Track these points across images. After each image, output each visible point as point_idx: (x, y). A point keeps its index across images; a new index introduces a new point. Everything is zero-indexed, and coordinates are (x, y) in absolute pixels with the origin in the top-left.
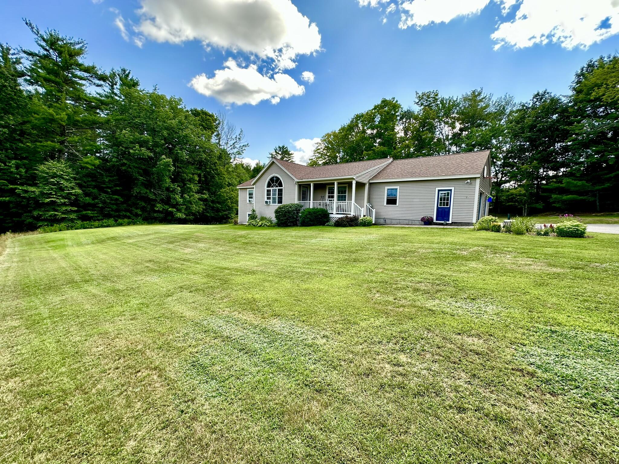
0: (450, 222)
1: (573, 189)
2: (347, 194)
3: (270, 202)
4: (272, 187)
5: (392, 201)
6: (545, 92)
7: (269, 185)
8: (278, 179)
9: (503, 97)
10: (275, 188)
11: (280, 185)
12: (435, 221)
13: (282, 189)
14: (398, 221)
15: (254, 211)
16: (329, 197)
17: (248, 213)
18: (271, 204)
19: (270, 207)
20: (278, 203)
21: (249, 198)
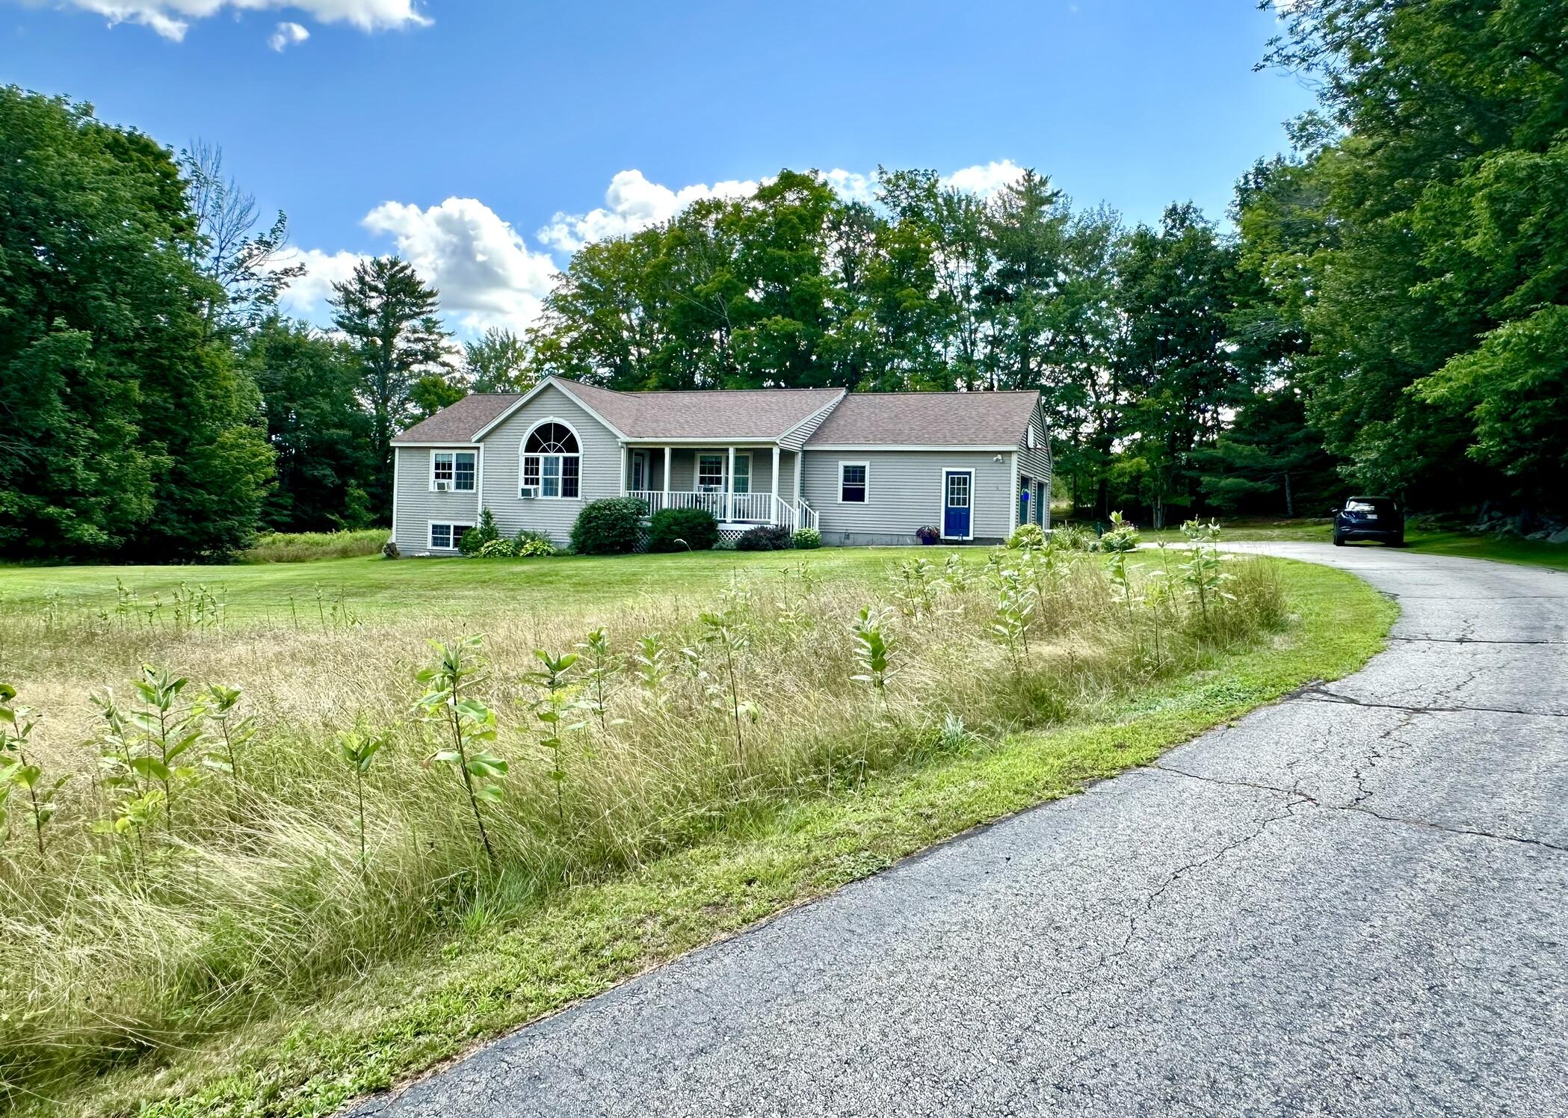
0: (971, 538)
2: (750, 476)
3: (536, 491)
4: (544, 450)
5: (854, 494)
6: (1188, 207)
7: (532, 445)
8: (561, 431)
9: (1096, 208)
10: (552, 454)
11: (572, 445)
12: (942, 536)
13: (577, 459)
14: (869, 538)
15: (488, 516)
16: (702, 481)
17: (431, 523)
18: (540, 496)
19: (536, 505)
20: (565, 494)
21: (437, 476)
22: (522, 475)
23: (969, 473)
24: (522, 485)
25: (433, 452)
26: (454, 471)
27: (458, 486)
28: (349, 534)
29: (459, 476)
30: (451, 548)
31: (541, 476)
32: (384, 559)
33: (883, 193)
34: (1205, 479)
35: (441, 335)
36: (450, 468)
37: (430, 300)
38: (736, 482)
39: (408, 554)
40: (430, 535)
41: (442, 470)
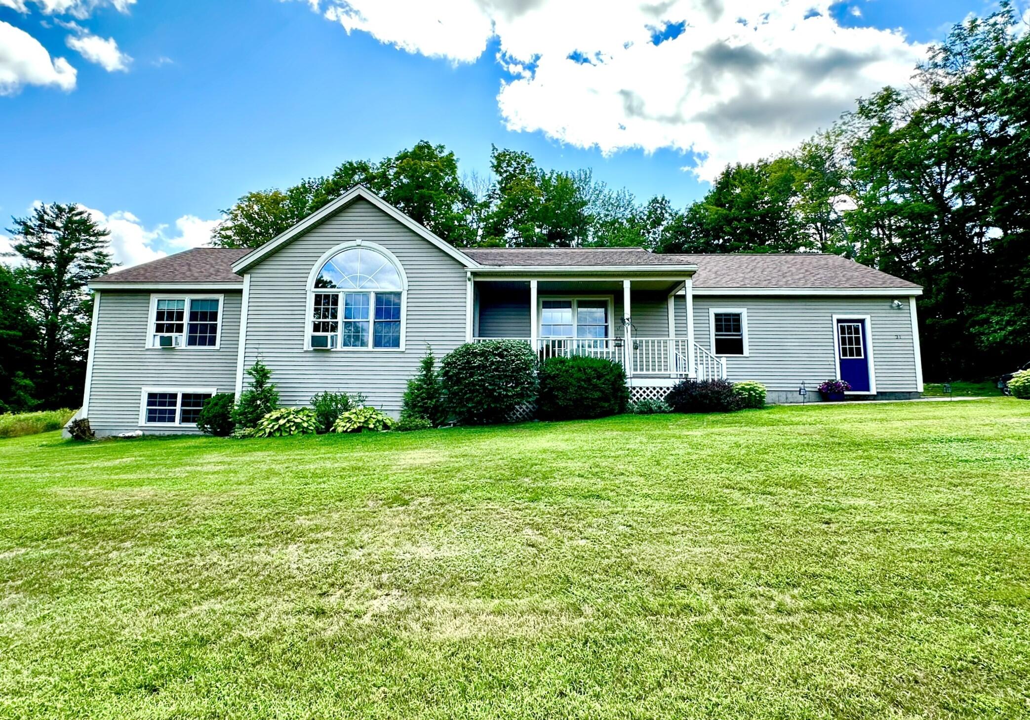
0: (873, 393)
2: (610, 323)
3: (332, 339)
5: (730, 346)
10: (357, 290)
12: (841, 391)
13: (398, 296)
15: (261, 374)
17: (146, 391)
18: (339, 347)
19: (332, 358)
20: (377, 343)
21: (159, 328)
22: (310, 318)
23: (862, 321)
24: (309, 332)
25: (154, 298)
26: (186, 322)
27: (192, 341)
28: (12, 416)
29: (193, 328)
30: (177, 423)
31: (340, 319)
32: (69, 443)
35: (110, 265)
36: (180, 316)
37: (102, 238)
39: (107, 434)
40: (143, 408)
41: (168, 321)
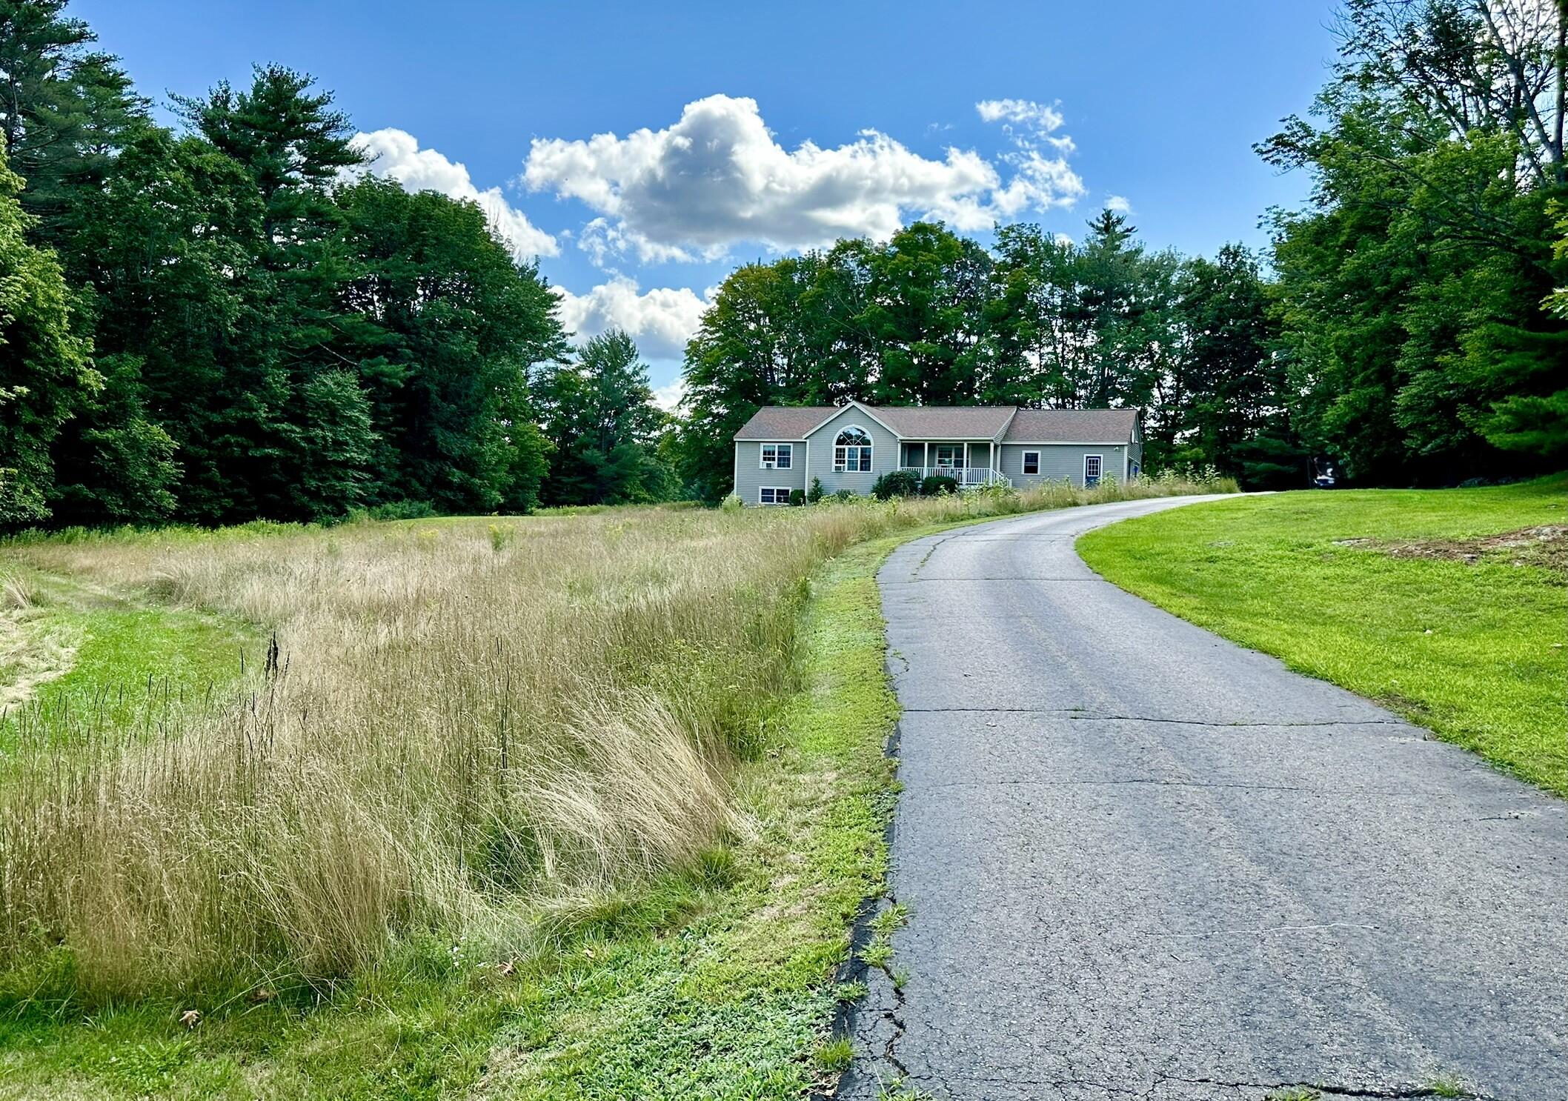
1: (1271, 452)
3: (844, 467)
4: (848, 444)
5: (1032, 469)
6: (1239, 247)
7: (841, 442)
8: (861, 433)
10: (853, 447)
11: (866, 442)
13: (869, 449)
15: (817, 481)
16: (940, 462)
17: (761, 488)
18: (846, 470)
19: (844, 476)
20: (861, 469)
21: (765, 459)
22: (834, 459)
23: (1100, 456)
24: (834, 465)
25: (762, 445)
26: (776, 456)
27: (779, 465)
29: (779, 459)
30: (775, 503)
31: (846, 459)
33: (998, 243)
34: (1247, 464)
36: (774, 454)
38: (955, 462)
40: (760, 495)
41: (768, 455)
